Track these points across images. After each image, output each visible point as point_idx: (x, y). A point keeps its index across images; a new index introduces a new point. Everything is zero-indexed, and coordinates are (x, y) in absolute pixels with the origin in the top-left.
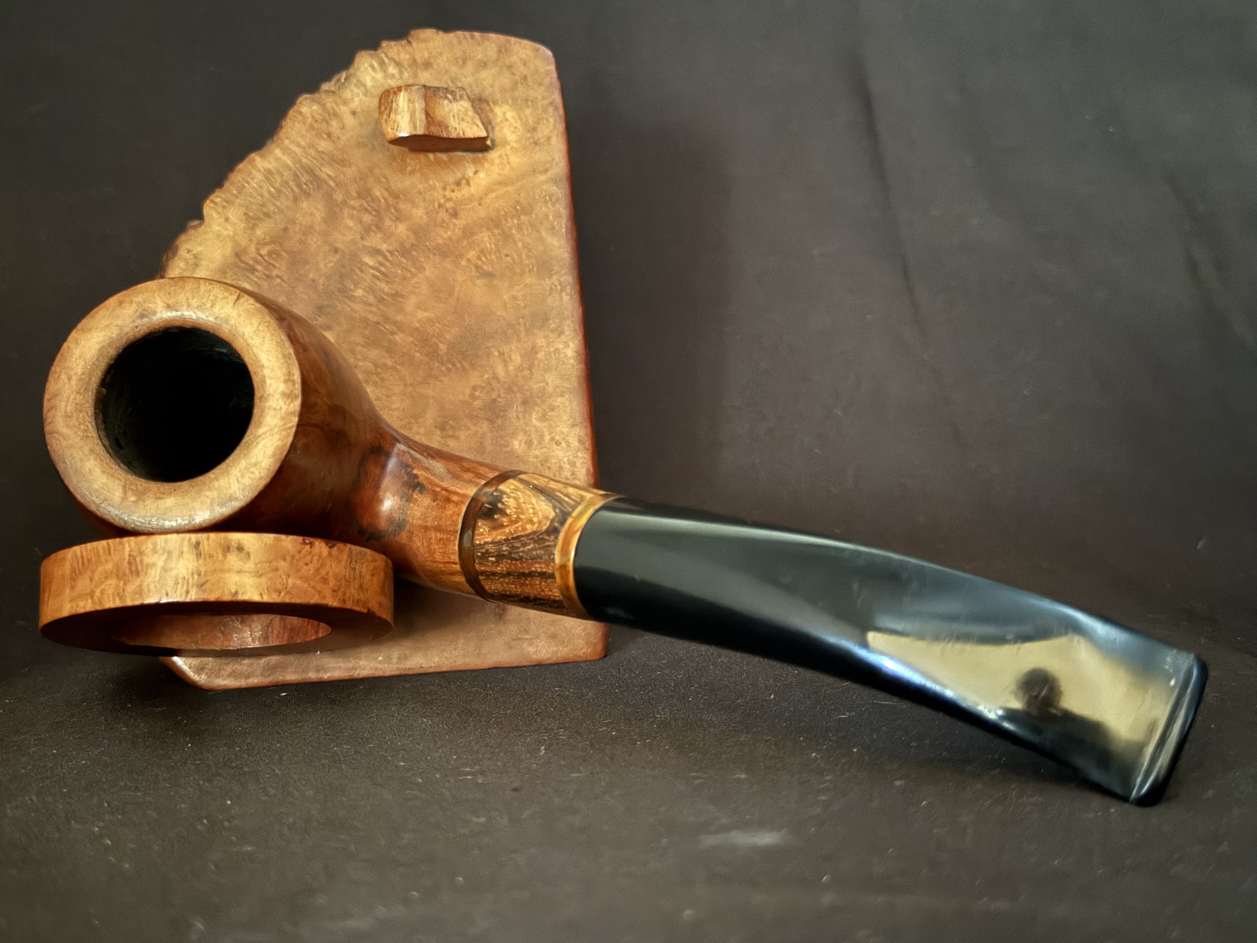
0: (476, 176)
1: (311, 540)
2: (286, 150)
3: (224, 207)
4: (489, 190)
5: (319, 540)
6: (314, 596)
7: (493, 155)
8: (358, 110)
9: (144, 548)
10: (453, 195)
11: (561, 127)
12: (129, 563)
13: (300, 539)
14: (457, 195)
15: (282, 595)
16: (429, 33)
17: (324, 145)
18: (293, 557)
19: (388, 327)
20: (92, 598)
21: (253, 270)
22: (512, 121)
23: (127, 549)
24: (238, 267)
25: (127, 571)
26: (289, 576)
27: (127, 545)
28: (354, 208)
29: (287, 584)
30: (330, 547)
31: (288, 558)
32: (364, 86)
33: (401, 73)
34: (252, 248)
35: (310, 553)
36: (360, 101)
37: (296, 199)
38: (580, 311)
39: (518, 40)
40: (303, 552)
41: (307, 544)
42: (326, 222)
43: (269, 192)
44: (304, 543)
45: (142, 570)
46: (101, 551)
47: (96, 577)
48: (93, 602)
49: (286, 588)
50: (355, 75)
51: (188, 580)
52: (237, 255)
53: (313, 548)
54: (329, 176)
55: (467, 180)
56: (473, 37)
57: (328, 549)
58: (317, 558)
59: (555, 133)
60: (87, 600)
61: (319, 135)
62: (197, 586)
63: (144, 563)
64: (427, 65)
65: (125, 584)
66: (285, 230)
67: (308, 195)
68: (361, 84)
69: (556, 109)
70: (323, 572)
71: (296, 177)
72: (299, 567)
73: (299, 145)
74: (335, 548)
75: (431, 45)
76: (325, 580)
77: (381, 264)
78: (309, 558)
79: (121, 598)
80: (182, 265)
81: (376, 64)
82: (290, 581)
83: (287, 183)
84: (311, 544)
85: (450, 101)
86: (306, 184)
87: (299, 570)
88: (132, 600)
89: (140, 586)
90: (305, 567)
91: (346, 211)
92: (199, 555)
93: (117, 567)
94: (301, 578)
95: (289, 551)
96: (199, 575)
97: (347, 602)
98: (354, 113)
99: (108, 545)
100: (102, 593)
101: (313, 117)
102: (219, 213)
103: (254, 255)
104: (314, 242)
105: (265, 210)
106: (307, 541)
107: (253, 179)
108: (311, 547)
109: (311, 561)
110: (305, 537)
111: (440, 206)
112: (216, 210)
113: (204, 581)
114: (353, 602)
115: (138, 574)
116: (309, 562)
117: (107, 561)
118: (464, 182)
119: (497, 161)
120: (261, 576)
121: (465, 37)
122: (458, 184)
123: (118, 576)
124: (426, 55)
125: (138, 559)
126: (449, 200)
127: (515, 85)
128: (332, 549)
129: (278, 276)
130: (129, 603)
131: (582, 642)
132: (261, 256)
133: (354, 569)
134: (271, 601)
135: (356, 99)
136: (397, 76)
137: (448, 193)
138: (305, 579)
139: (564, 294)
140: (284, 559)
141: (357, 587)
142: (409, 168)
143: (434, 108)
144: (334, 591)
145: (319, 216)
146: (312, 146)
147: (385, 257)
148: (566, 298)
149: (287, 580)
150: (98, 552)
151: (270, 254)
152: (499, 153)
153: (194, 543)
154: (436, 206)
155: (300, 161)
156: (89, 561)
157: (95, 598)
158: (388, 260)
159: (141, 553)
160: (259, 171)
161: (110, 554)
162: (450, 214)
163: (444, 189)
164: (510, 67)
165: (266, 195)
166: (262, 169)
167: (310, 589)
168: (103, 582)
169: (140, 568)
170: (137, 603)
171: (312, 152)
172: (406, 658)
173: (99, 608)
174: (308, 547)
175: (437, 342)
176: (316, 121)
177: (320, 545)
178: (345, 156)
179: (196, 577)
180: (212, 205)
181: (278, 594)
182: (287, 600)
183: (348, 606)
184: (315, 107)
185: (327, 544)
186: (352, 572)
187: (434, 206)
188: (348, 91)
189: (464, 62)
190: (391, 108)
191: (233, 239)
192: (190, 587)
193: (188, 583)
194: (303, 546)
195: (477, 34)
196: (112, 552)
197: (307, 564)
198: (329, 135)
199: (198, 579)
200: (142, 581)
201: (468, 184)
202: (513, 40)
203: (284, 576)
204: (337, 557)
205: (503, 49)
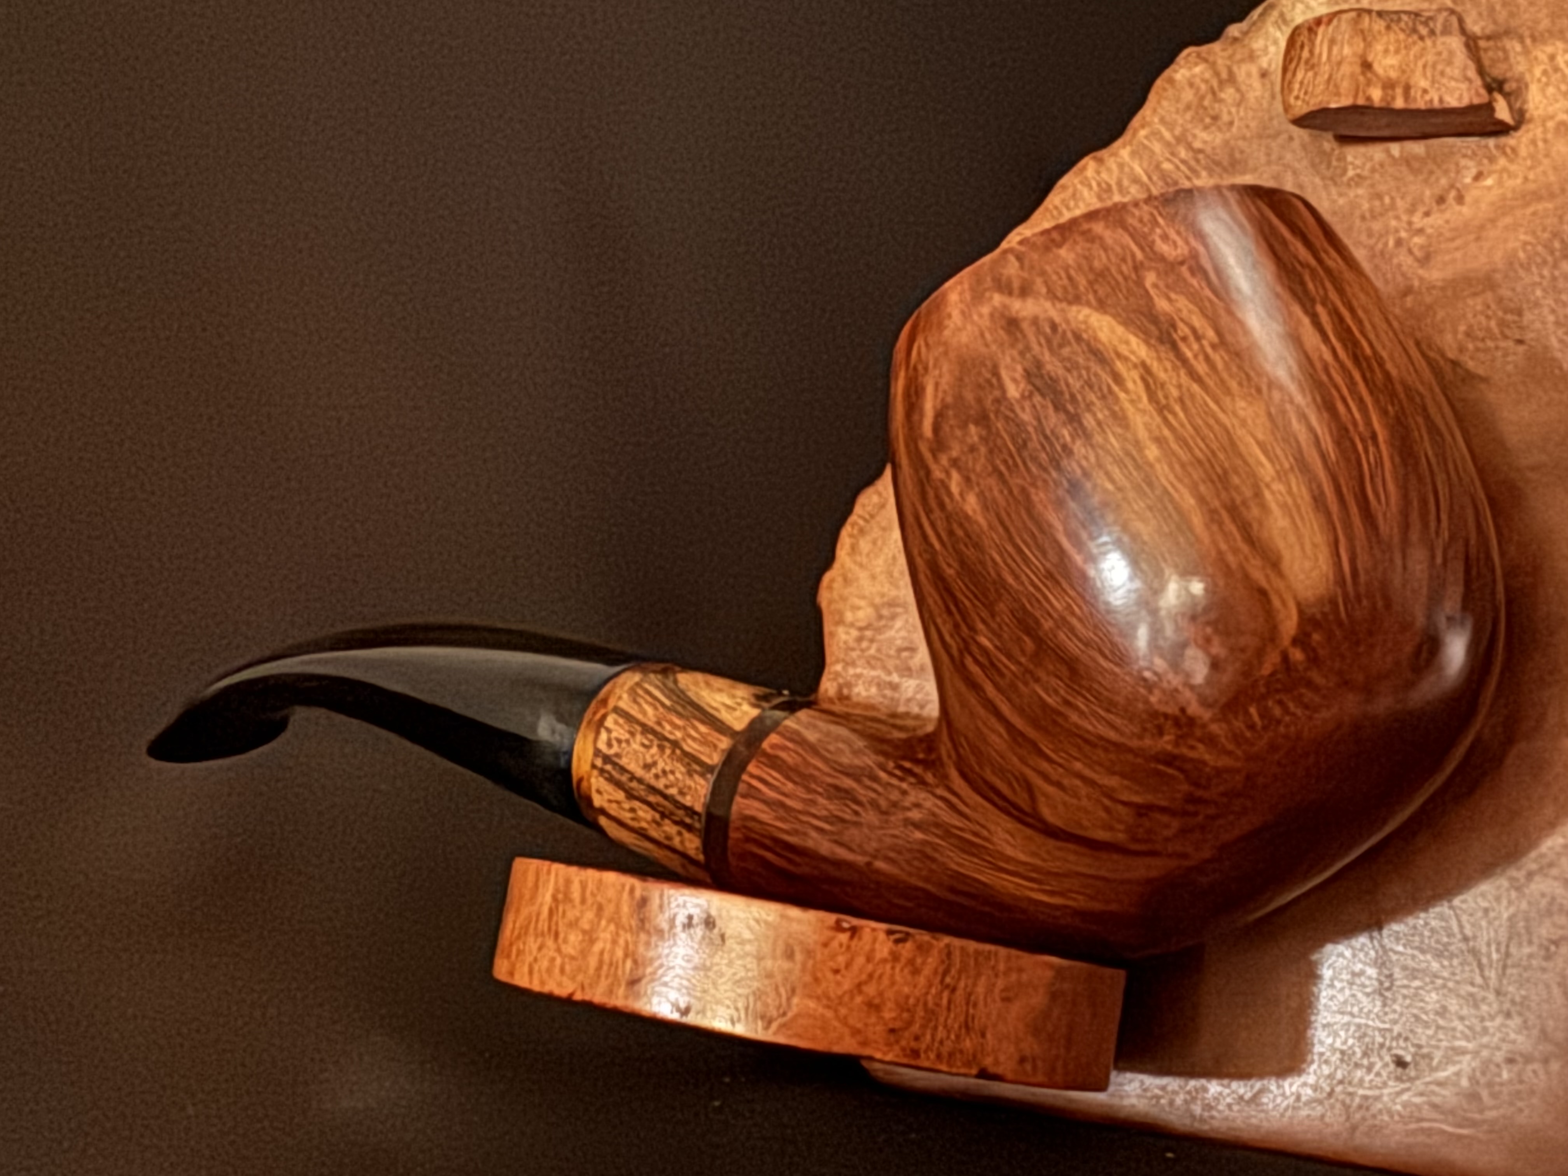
0: (1477, 184)
1: (857, 922)
4: (1502, 208)
5: (875, 924)
6: (841, 1038)
7: (1519, 140)
9: (572, 889)
10: (1428, 222)
12: (551, 912)
13: (831, 918)
14: (1436, 220)
15: (774, 1026)
18: (809, 953)
23: (553, 883)
26: (793, 991)
29: (788, 1006)
30: (899, 940)
35: (849, 948)
40: (835, 944)
41: (843, 930)
44: (838, 927)
49: (784, 1014)
53: (854, 940)
55: (1458, 190)
57: (890, 944)
61: (1197, 119)
65: (540, 949)
70: (871, 990)
72: (819, 975)
73: (1161, 140)
74: (910, 943)
76: (874, 1007)
79: (531, 974)
84: (854, 931)
87: (817, 982)
88: (542, 982)
89: (554, 959)
93: (539, 914)
94: (818, 998)
97: (922, 1057)
99: (538, 870)
100: (518, 954)
101: (1193, 88)
106: (845, 925)
108: (852, 937)
109: (848, 965)
110: (842, 916)
111: (1399, 243)
114: (939, 1055)
115: (556, 936)
116: (843, 965)
117: (532, 900)
118: (1452, 195)
119: (1523, 151)
122: (1441, 200)
123: (536, 931)
125: (561, 908)
126: (1419, 231)
128: (900, 945)
130: (537, 986)
133: (952, 988)
134: (750, 1037)
137: (1418, 220)
138: (827, 1000)
140: (790, 956)
141: (955, 1023)
144: (892, 1031)
146: (1183, 140)
149: (789, 999)
150: (527, 880)
152: (1530, 135)
154: (1391, 243)
155: (1159, 168)
157: (511, 960)
159: (567, 898)
161: (537, 887)
162: (1417, 260)
163: (1411, 211)
167: (836, 1023)
168: (522, 936)
169: (560, 927)
170: (545, 989)
171: (1183, 153)
173: (510, 980)
174: (844, 937)
177: (876, 934)
181: (765, 1025)
182: (782, 1040)
184: (1200, 69)
185: (892, 932)
187: (1386, 244)
188: (1263, 36)
190: (1300, 58)
194: (834, 932)
197: (836, 971)
198: (1216, 119)
201: (1460, 199)
203: (782, 991)
204: (911, 962)
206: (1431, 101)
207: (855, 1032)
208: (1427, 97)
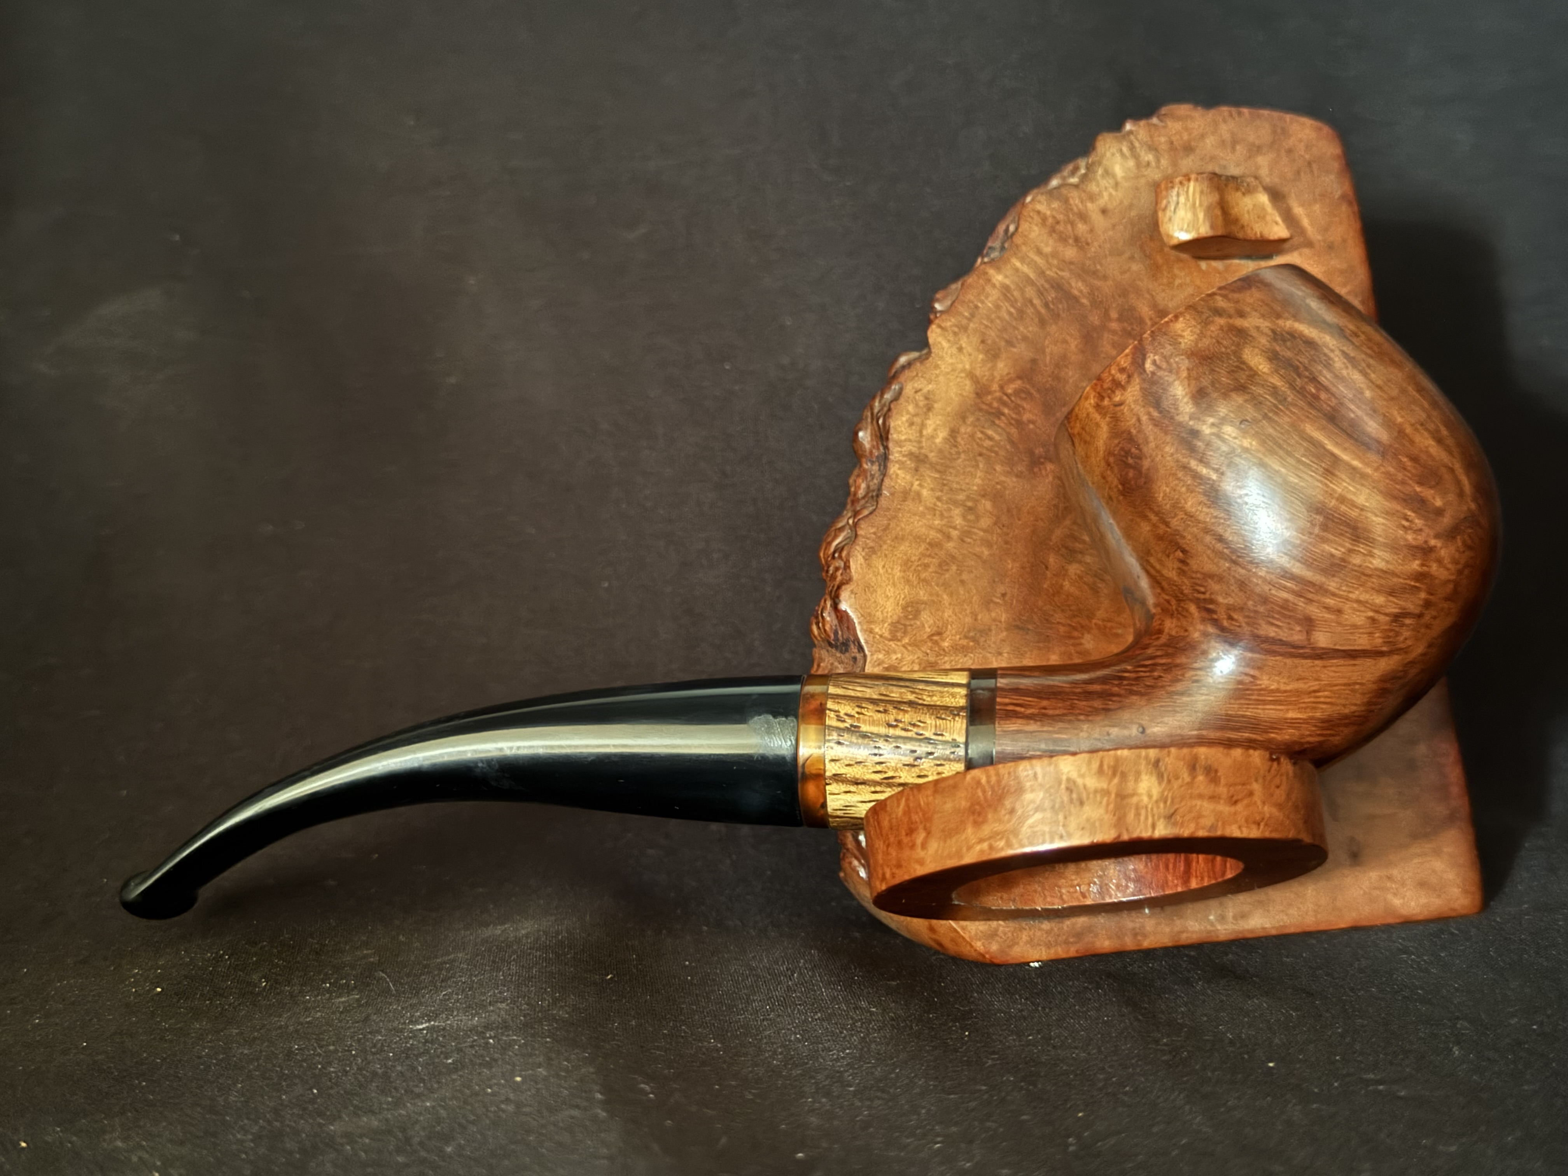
1: (1277, 755)
2: (1022, 260)
3: (955, 334)
5: (1283, 757)
8: (1110, 206)
12: (1069, 789)
13: (1267, 754)
16: (1183, 109)
17: (1070, 253)
21: (999, 414)
23: (1064, 771)
24: (980, 410)
25: (1067, 800)
26: (1264, 803)
27: (1062, 767)
28: (1114, 332)
29: (1264, 813)
30: (1294, 764)
31: (1259, 778)
32: (1114, 176)
33: (1158, 161)
34: (995, 387)
35: (1278, 771)
36: (1110, 195)
37: (1042, 323)
39: (1295, 117)
40: (1273, 771)
41: (1274, 760)
42: (1083, 352)
43: (1010, 314)
44: (1271, 759)
45: (1087, 798)
46: (1022, 774)
47: (1020, 809)
48: (1019, 843)
49: (1264, 818)
50: (1100, 163)
51: (1152, 809)
52: (978, 395)
53: (1281, 766)
54: (1081, 291)
56: (1240, 114)
57: (1292, 766)
58: (1285, 778)
59: (1350, 235)
60: (1007, 840)
61: (1063, 239)
62: (1165, 817)
63: (1091, 788)
64: (1188, 149)
65: (1066, 817)
66: (1034, 361)
67: (1056, 316)
68: (1107, 173)
69: (1350, 203)
70: (1293, 798)
71: (1040, 293)
72: (1271, 790)
73: (1039, 252)
74: (1297, 766)
75: (1190, 125)
76: (1296, 808)
78: (1278, 779)
80: (911, 408)
81: (1125, 150)
82: (1266, 809)
83: (1031, 301)
84: (1278, 760)
85: (1244, 194)
86: (1053, 304)
87: (1272, 795)
89: (1089, 819)
91: (1106, 335)
92: (1160, 776)
93: (1050, 795)
94: (1275, 805)
95: (1259, 770)
96: (1165, 802)
98: (1104, 211)
99: (1032, 765)
100: (1032, 829)
101: (1054, 217)
102: (949, 341)
103: (998, 394)
104: (1072, 375)
105: (1005, 336)
106: (1274, 757)
107: (987, 297)
108: (1278, 766)
109: (1281, 782)
110: (1270, 752)
112: (945, 338)
113: (1172, 811)
115: (1083, 803)
116: (1279, 783)
117: (1033, 788)
120: (1236, 802)
121: (1231, 114)
123: (1053, 807)
124: (1186, 137)
125: (1080, 784)
127: (1298, 172)
129: (1031, 421)
132: (1006, 395)
134: (1251, 835)
135: (1105, 194)
136: (1153, 164)
138: (1279, 806)
142: (1178, 282)
143: (1229, 201)
145: (1074, 344)
146: (1054, 255)
149: (1263, 808)
150: (1017, 776)
151: (1017, 392)
153: (1153, 760)
155: (1042, 273)
156: (1004, 788)
157: (1021, 837)
159: (1084, 776)
160: (994, 286)
161: (1036, 778)
164: (1290, 151)
165: (1007, 317)
166: (998, 285)
167: (1285, 821)
168: (1030, 816)
169: (1086, 795)
171: (1058, 262)
172: (1243, 916)
176: (1058, 222)
177: (1285, 761)
178: (1099, 267)
179: (1162, 805)
180: (938, 330)
181: (1256, 826)
182: (1267, 834)
184: (1055, 205)
185: (1289, 760)
186: (1312, 797)
188: (1094, 184)
189: (1234, 146)
191: (971, 375)
192: (1156, 818)
193: (1153, 816)
194: (1270, 763)
195: (1245, 111)
196: (1039, 776)
198: (1077, 240)
199: (1165, 808)
200: (1091, 813)
202: (1288, 117)
203: (1259, 803)
205: (1279, 131)
206: (1256, 234)
208: (1255, 231)
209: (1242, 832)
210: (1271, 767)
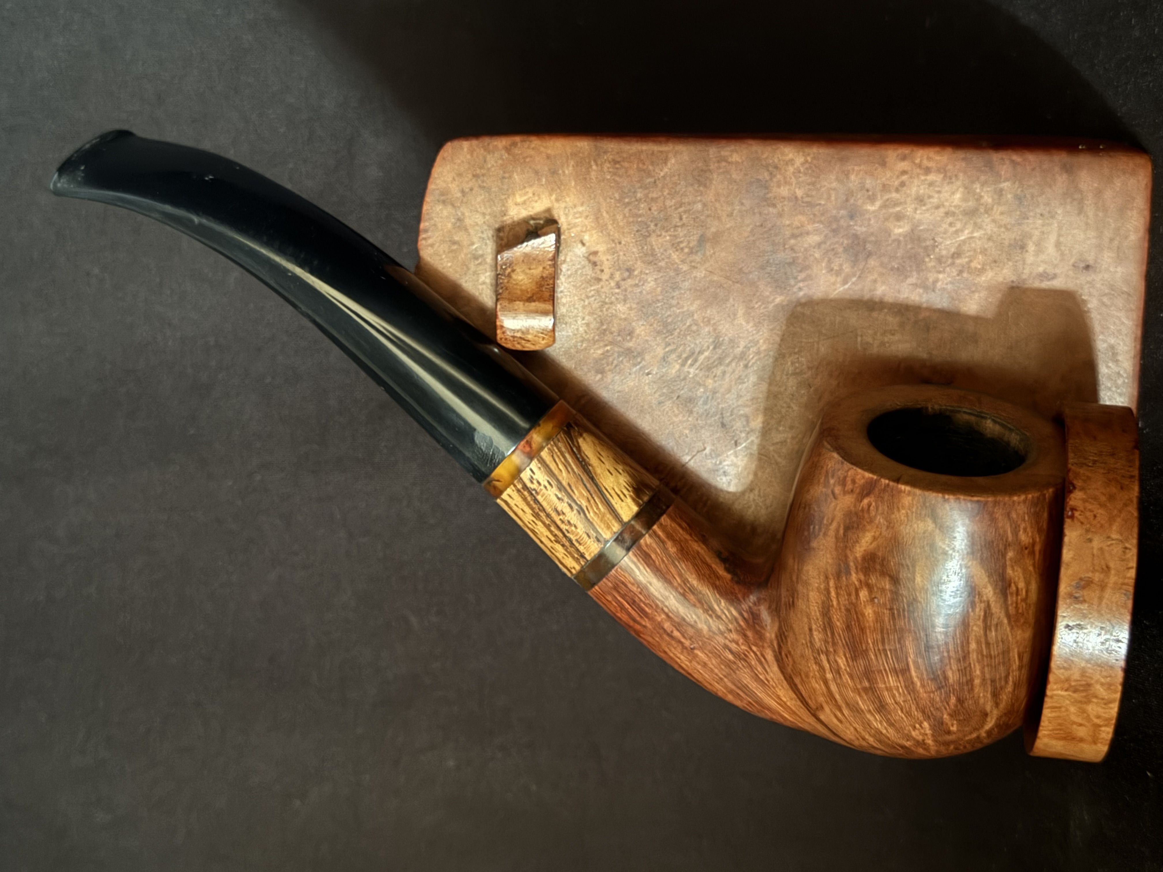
0: (587, 244)
1: (1068, 509)
4: (604, 231)
5: (1068, 500)
6: (1130, 512)
7: (563, 222)
9: (1063, 677)
10: (607, 271)
11: (535, 142)
12: (1075, 691)
13: (1068, 522)
14: (606, 266)
15: (1127, 545)
18: (1088, 531)
19: (751, 356)
20: (1100, 726)
22: (525, 198)
23: (1060, 692)
25: (1084, 694)
26: (1109, 537)
27: (1055, 692)
29: (1117, 539)
30: (1075, 488)
31: (1089, 537)
35: (1082, 512)
38: (751, 142)
39: (431, 180)
40: (1081, 518)
41: (1073, 514)
44: (1072, 517)
45: (1085, 681)
46: (1054, 714)
47: (1079, 720)
48: (1106, 726)
49: (1121, 541)
53: (1078, 509)
55: (590, 254)
56: (426, 231)
57: (1077, 491)
58: (1087, 504)
59: (542, 149)
60: (1100, 730)
62: (1113, 631)
63: (1079, 678)
65: (1096, 697)
69: (514, 144)
70: (1103, 499)
72: (1099, 525)
74: (1075, 482)
76: (1111, 498)
77: (679, 357)
78: (1088, 514)
79: (1111, 702)
82: (1114, 536)
84: (1073, 509)
85: (513, 271)
87: (1102, 526)
88: (1115, 692)
89: (1102, 684)
90: (1099, 518)
92: (1081, 627)
93: (1076, 702)
94: (1111, 525)
95: (1081, 535)
96: (1101, 628)
97: (1133, 474)
99: (1049, 708)
100: (1098, 717)
106: (1070, 513)
108: (1076, 510)
109: (1091, 511)
110: (1065, 516)
111: (618, 286)
114: (1130, 467)
115: (1089, 685)
116: (1092, 514)
117: (1067, 710)
118: (592, 258)
119: (571, 219)
120: (1108, 568)
121: (425, 239)
122: (595, 264)
123: (1086, 703)
125: (1073, 684)
126: (612, 276)
128: (1077, 486)
130: (1118, 696)
131: (1132, 182)
133: (1095, 462)
134: (1135, 559)
137: (605, 277)
138: (1111, 520)
139: (730, 160)
140: (1090, 540)
141: (1112, 461)
143: (521, 290)
144: (1122, 488)
147: (672, 351)
148: (735, 157)
149: (1113, 540)
150: (1054, 717)
152: (562, 216)
153: (1066, 630)
154: (617, 291)
156: (1060, 725)
157: (1101, 723)
158: (675, 350)
159: (1068, 680)
161: (1060, 707)
162: (629, 276)
164: (463, 193)
167: (1122, 515)
168: (1088, 716)
169: (1084, 683)
170: (1120, 688)
173: (1114, 722)
174: (1077, 514)
175: (773, 304)
177: (1073, 499)
179: (1103, 632)
181: (1128, 551)
182: (1135, 541)
183: (1136, 473)
185: (1071, 492)
186: (1098, 465)
187: (618, 293)
189: (455, 243)
194: (1075, 519)
195: (422, 226)
196: (1058, 705)
197: (1095, 516)
200: (1097, 681)
201: (595, 253)
202: (431, 186)
203: (1109, 543)
204: (1084, 481)
205: (442, 198)
206: (550, 265)
207: (1125, 505)
208: (548, 267)
209: (1132, 568)
210: (1078, 520)
